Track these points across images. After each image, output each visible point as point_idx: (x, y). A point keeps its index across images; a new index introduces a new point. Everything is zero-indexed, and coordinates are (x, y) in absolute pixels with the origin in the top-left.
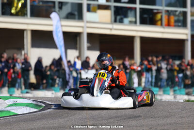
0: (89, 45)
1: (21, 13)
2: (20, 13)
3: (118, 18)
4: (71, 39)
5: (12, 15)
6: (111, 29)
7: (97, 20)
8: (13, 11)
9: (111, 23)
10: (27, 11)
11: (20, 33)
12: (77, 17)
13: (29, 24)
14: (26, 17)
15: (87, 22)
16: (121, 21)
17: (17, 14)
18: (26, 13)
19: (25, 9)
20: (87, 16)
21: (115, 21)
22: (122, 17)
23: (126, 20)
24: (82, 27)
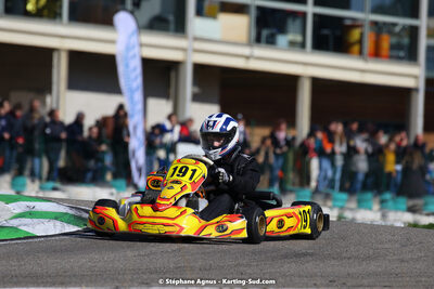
0: (197, 90)
1: (49, 12)
2: (46, 12)
3: (265, 33)
4: (159, 76)
5: (27, 14)
6: (248, 58)
7: (217, 36)
8: (30, 7)
9: (249, 44)
10: (61, 7)
11: (44, 55)
12: (172, 26)
13: (64, 36)
14: (58, 20)
15: (196, 39)
16: (271, 41)
17: (39, 14)
18: (58, 11)
19: (58, 3)
20: (196, 25)
21: (258, 40)
22: (274, 31)
23: (282, 40)
24: (184, 50)
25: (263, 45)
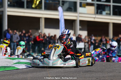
0: (80, 27)
1: (39, 7)
2: (38, 7)
3: (99, 11)
4: (70, 24)
5: (33, 8)
6: (94, 18)
7: (86, 12)
8: (33, 6)
9: (95, 14)
10: (42, 6)
12: (73, 10)
13: (43, 14)
14: (41, 10)
15: (80, 13)
16: (101, 13)
17: (36, 8)
18: (41, 7)
19: (41, 5)
20: (80, 9)
21: (97, 13)
22: (101, 10)
23: (104, 13)
24: (76, 16)
25: (99, 14)
